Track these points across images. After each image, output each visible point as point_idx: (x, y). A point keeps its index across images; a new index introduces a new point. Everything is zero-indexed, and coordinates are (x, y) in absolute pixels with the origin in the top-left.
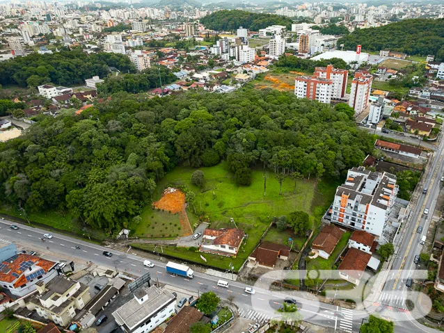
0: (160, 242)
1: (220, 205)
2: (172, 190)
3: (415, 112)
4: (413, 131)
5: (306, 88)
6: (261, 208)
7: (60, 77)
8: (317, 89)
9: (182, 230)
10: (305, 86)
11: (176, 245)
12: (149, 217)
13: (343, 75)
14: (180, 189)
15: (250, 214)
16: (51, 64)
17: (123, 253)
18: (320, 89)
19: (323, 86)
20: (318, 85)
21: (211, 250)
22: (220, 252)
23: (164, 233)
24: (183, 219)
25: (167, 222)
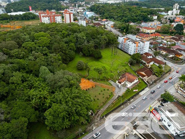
3: (90, 22)
6: (118, 62)
8: (56, 19)
9: (110, 90)
10: (49, 19)
11: (119, 96)
15: (118, 66)
18: (57, 19)
20: (55, 17)
21: (132, 86)
22: (135, 84)
23: (105, 97)
24: (102, 86)
25: (100, 92)
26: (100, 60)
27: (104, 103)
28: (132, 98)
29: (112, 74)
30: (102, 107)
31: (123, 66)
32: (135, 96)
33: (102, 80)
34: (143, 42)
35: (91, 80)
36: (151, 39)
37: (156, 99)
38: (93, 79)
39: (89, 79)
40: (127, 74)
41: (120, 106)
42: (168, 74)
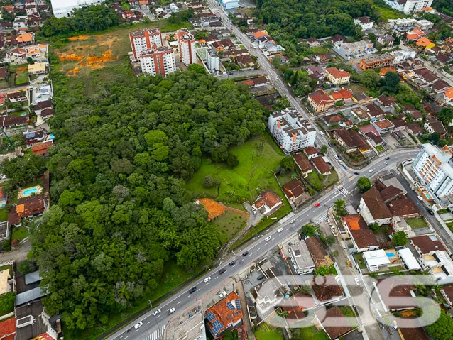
1: (241, 186)
3: (228, 47)
4: (244, 65)
5: (153, 62)
6: (260, 171)
8: (164, 60)
9: (243, 217)
10: (152, 60)
15: (259, 178)
18: (167, 59)
19: (168, 55)
21: (271, 212)
22: (275, 209)
23: (236, 227)
24: (233, 211)
25: (230, 221)
26: (235, 169)
27: (234, 235)
28: (268, 227)
29: (249, 192)
30: (231, 239)
31: (266, 178)
32: (273, 224)
33: (234, 202)
34: (305, 132)
35: (221, 203)
36: (332, 107)
37: (297, 230)
38: (224, 201)
39: (218, 201)
40: (268, 194)
41: (251, 238)
42: (329, 189)
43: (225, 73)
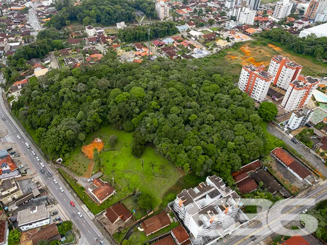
0: (72, 174)
1: (114, 165)
2: (99, 140)
5: (248, 77)
6: (134, 179)
7: (103, 19)
9: (86, 172)
10: (248, 75)
11: (77, 181)
12: (76, 155)
13: (294, 71)
14: (103, 142)
15: (126, 179)
16: (99, 9)
17: (53, 173)
18: (259, 83)
19: (261, 81)
20: (257, 79)
24: (91, 165)
43: (291, 136)
